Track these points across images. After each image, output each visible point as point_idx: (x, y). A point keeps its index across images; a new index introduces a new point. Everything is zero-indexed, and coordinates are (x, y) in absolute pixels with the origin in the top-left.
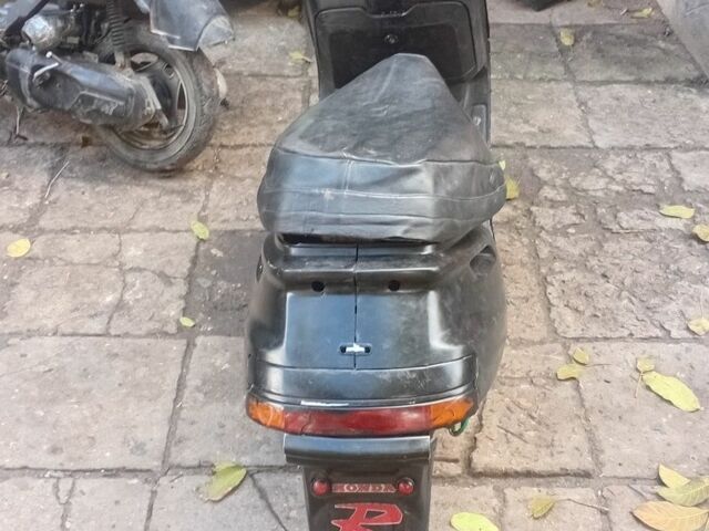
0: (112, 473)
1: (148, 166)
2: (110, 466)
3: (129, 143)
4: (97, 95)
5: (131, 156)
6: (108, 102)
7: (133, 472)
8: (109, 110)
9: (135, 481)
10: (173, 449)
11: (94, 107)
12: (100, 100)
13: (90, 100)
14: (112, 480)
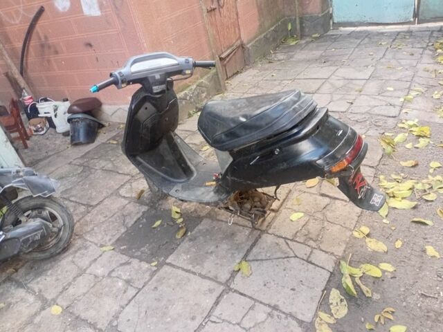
0: (217, 303)
1: (57, 252)
2: (214, 302)
3: (42, 251)
4: (29, 236)
5: (47, 254)
6: (36, 235)
7: (221, 295)
8: (38, 237)
9: (225, 297)
10: (219, 280)
11: (31, 241)
12: (31, 237)
13: (28, 239)
14: (220, 304)
